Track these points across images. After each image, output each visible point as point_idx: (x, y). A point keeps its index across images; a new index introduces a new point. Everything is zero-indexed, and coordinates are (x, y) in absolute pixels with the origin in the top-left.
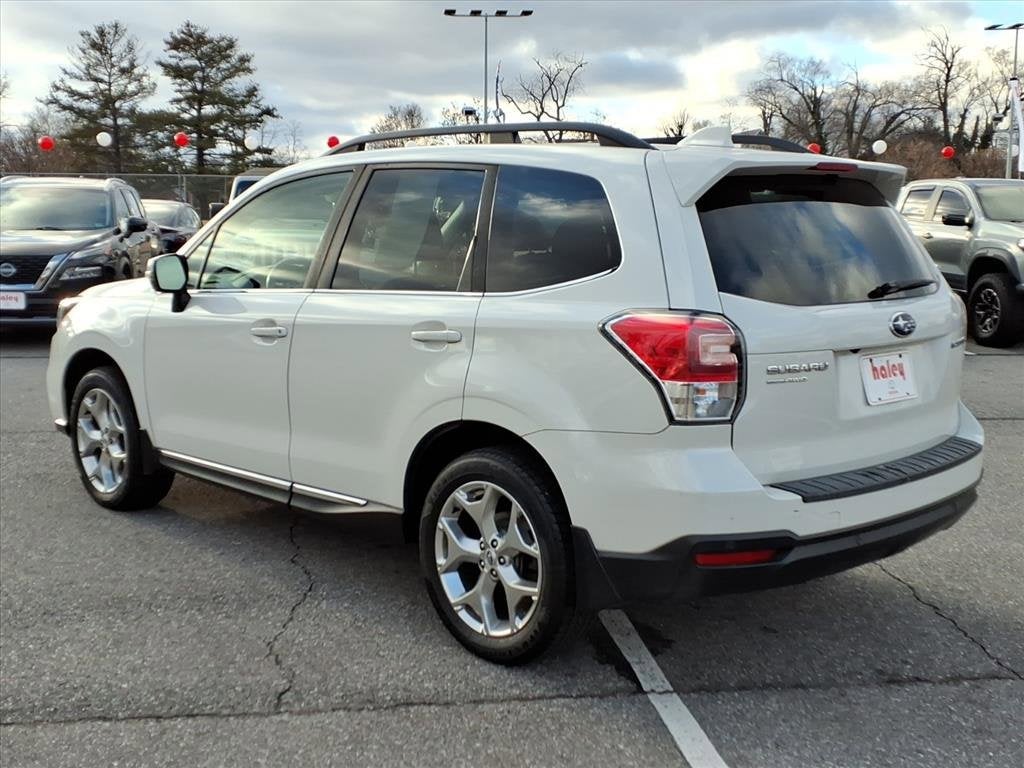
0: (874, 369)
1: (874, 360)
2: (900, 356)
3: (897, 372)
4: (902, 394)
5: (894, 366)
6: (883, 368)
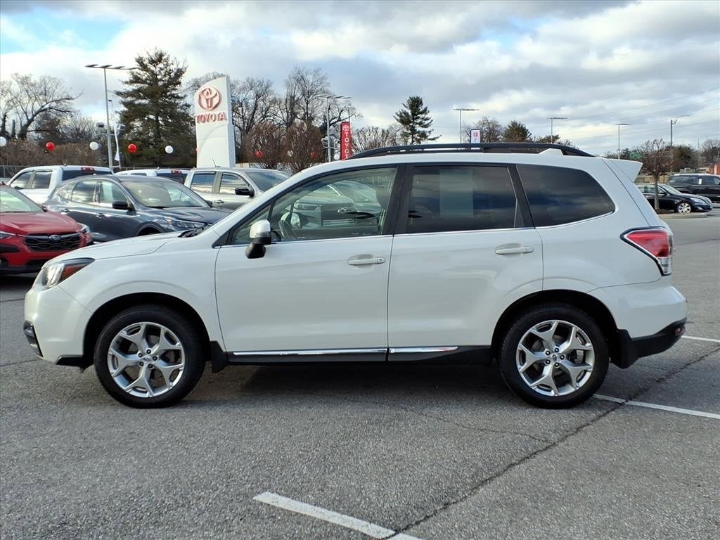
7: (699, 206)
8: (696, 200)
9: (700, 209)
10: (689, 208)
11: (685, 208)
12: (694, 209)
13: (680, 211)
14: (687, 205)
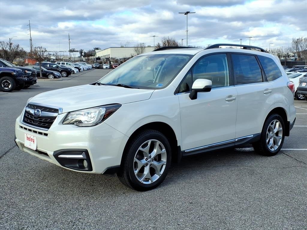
7: (57, 76)
8: (55, 73)
9: (57, 77)
10: (53, 76)
11: (51, 77)
12: (55, 77)
13: (49, 78)
14: (52, 75)
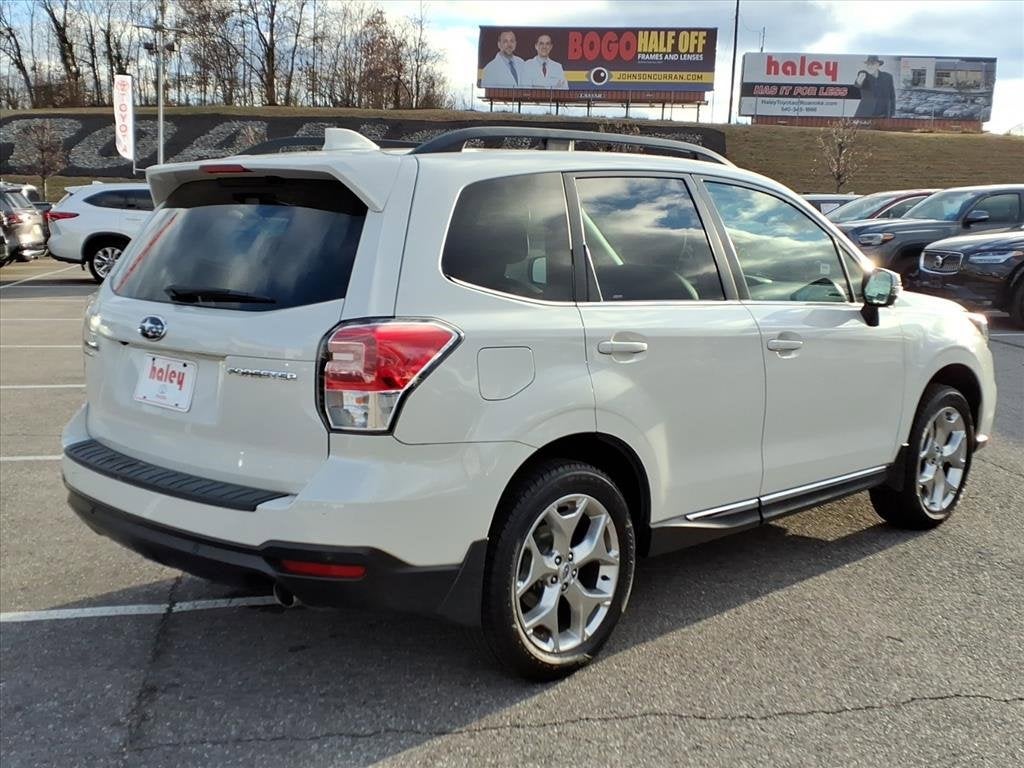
0: (154, 369)
1: (157, 360)
2: (185, 365)
3: (175, 380)
4: (170, 402)
5: (173, 372)
6: (161, 370)
